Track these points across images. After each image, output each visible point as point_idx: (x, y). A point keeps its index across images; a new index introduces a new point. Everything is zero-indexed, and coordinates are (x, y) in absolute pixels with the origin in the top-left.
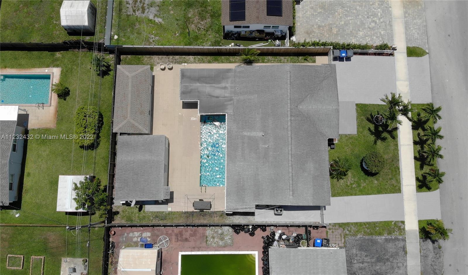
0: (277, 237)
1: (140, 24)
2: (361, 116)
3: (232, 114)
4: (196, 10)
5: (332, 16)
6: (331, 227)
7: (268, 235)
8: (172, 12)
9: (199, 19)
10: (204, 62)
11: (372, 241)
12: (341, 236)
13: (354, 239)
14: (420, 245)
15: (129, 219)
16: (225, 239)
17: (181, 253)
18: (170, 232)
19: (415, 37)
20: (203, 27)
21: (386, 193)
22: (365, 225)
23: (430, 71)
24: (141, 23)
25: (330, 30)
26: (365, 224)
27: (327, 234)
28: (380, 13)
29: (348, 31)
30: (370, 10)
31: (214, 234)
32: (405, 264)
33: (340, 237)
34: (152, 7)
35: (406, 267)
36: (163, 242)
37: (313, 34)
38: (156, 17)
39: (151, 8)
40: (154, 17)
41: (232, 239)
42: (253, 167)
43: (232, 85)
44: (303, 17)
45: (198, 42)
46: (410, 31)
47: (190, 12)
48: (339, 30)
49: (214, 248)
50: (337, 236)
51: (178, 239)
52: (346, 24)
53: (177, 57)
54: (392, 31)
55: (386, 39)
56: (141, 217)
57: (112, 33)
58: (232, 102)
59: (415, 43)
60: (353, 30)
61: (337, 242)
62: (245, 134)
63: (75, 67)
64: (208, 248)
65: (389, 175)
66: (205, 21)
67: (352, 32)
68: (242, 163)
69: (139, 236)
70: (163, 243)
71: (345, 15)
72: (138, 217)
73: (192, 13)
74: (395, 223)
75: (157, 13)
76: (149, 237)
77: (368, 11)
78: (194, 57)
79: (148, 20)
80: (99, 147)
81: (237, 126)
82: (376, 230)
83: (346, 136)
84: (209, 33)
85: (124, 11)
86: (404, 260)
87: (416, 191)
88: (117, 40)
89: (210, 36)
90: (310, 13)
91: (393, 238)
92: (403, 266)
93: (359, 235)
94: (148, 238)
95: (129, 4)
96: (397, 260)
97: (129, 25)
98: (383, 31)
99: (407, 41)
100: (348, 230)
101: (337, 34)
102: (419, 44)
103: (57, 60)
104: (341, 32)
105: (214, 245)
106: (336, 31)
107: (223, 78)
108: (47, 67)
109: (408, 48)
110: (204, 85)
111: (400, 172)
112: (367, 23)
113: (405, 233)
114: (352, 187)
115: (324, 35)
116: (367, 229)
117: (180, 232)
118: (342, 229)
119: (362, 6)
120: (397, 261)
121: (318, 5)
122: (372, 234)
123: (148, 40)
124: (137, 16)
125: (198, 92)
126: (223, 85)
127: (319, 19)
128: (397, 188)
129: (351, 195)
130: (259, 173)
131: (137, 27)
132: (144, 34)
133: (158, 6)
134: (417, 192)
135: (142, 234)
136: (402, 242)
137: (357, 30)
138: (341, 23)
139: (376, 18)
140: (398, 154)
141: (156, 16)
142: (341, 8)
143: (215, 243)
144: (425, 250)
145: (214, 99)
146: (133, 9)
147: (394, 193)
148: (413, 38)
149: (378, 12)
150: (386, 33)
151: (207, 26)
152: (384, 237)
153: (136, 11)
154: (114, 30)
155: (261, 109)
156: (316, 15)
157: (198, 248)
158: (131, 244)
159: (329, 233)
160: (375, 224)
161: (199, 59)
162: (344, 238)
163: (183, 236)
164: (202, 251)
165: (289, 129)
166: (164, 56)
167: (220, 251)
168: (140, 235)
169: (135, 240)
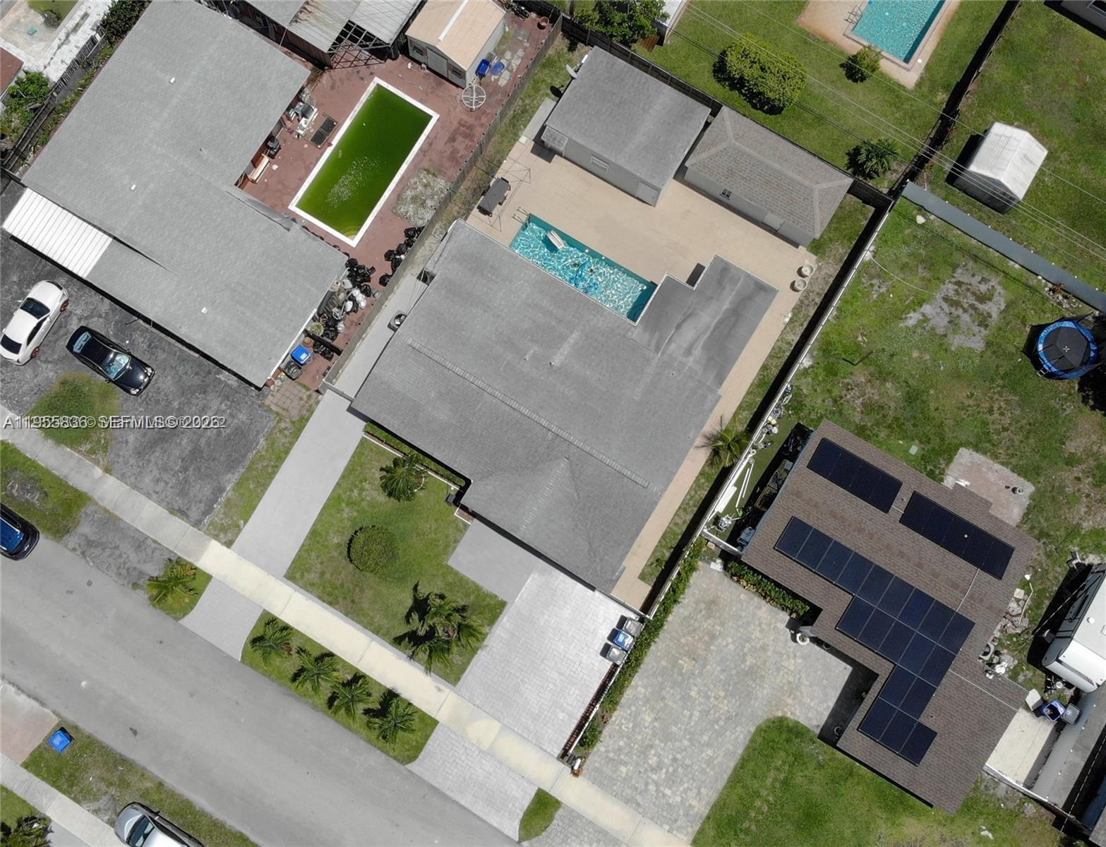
0: (357, 293)
1: (923, 279)
2: (477, 596)
3: (630, 334)
4: (892, 405)
5: (721, 680)
6: (312, 401)
7: (369, 281)
8: (915, 354)
9: (869, 398)
10: (771, 356)
11: (238, 462)
12: (284, 409)
13: (263, 431)
14: (167, 549)
15: (550, 64)
16: (412, 203)
17: (435, 117)
18: (484, 120)
19: (574, 838)
20: (848, 397)
21: (303, 545)
22: (273, 467)
23: (479, 818)
24: (924, 283)
25: (692, 656)
26: (276, 468)
27: (304, 386)
28: (670, 797)
29: (669, 692)
30: (690, 776)
31: (433, 188)
32: (155, 496)
33: (285, 406)
34: (950, 322)
35: (148, 496)
36: (474, 97)
37: (703, 612)
38: (921, 318)
39: (947, 319)
40: (924, 315)
41: (405, 217)
42: (506, 310)
43: (687, 368)
44: (754, 615)
45: (820, 370)
46: (591, 836)
47: (897, 390)
48: (681, 674)
49: (409, 178)
50: (289, 401)
51: (464, 126)
52: (686, 698)
53: (812, 312)
54: (614, 793)
55: (605, 769)
56: (540, 84)
57: (932, 217)
58: (652, 347)
59: (560, 829)
60: (665, 704)
61: (278, 395)
62: (575, 336)
63: (897, 115)
64: (415, 167)
65: (332, 574)
66: (859, 410)
67: (662, 700)
68: (524, 296)
69: (509, 64)
70: (472, 95)
71: (709, 711)
72: (544, 81)
73: (892, 393)
74: (238, 526)
75: (930, 325)
76: (497, 80)
77: (689, 769)
78: (794, 344)
79: (924, 301)
80: (713, 80)
81: (599, 328)
82: (251, 482)
83: (457, 541)
84: (829, 402)
85: (971, 264)
86: (162, 500)
87: (267, 609)
88: (913, 220)
89: (819, 401)
90: (753, 636)
91: (215, 506)
92: (154, 491)
93: (264, 443)
94: (496, 77)
95: (980, 283)
96: (172, 487)
97: (932, 258)
98: (627, 775)
99: (574, 814)
100: (286, 428)
101: (674, 663)
102: (552, 835)
103: (933, 90)
104: (676, 675)
105: (413, 181)
106: (682, 666)
107: (710, 359)
108: (927, 65)
109: (556, 804)
110: (718, 318)
111: (324, 601)
112: (663, 749)
113: (208, 535)
114: (356, 486)
115: (689, 633)
116: (265, 464)
117: (473, 136)
118: (294, 420)
119: (708, 765)
120: (170, 486)
121: (764, 665)
122: (250, 468)
123: (879, 276)
124: (944, 284)
125: (711, 298)
126: (697, 352)
127: (731, 646)
128: (298, 575)
129: (343, 477)
130: (486, 315)
131: (920, 270)
132: (897, 277)
133: (945, 336)
134: (264, 610)
135: (511, 71)
136: (197, 518)
137: (661, 713)
138: (696, 689)
139: (663, 776)
140: (359, 622)
141: (925, 319)
142: (728, 712)
143: (415, 183)
144: (153, 552)
145: (679, 318)
146: (963, 283)
147: (293, 562)
148: (572, 834)
149: (674, 794)
150: (618, 776)
151: (846, 406)
152: (228, 489)
153: (956, 287)
154: (937, 223)
155: (605, 390)
156: (744, 647)
157: (425, 152)
158: (505, 42)
159: (304, 390)
160: (262, 486)
161: (784, 352)
162: (277, 414)
163: (464, 138)
164: (417, 155)
165: (534, 416)
166: (827, 288)
167: (397, 185)
168: (510, 68)
169: (508, 55)
